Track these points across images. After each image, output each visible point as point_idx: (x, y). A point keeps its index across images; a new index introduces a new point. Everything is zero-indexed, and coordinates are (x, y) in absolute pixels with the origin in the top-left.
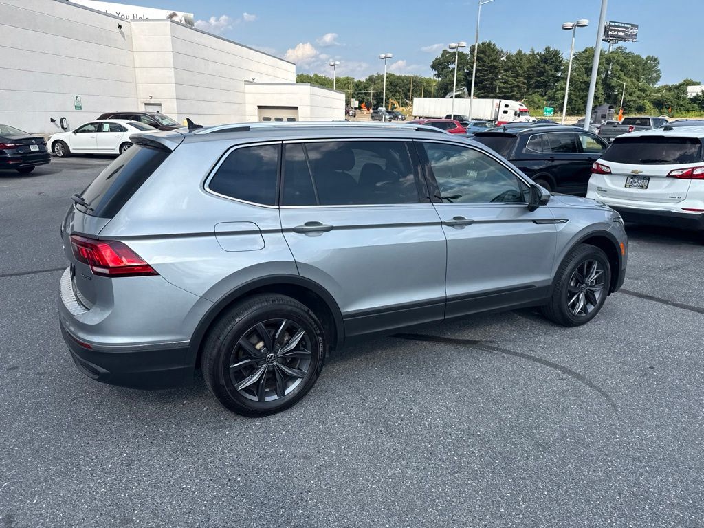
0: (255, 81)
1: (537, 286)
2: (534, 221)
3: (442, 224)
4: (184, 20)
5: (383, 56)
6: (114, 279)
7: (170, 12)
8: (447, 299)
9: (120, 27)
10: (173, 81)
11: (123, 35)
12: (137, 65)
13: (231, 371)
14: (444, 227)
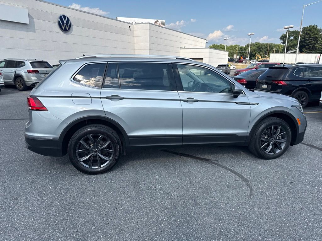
0: (185, 47)
1: (239, 135)
2: (236, 103)
3: (180, 100)
4: (161, 23)
5: (250, 34)
6: (32, 111)
7: (156, 20)
8: (183, 136)
9: (130, 27)
10: (149, 48)
11: (131, 30)
12: (135, 42)
13: (77, 153)
14: (182, 102)
